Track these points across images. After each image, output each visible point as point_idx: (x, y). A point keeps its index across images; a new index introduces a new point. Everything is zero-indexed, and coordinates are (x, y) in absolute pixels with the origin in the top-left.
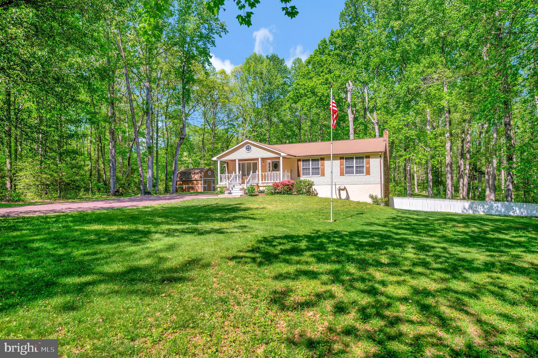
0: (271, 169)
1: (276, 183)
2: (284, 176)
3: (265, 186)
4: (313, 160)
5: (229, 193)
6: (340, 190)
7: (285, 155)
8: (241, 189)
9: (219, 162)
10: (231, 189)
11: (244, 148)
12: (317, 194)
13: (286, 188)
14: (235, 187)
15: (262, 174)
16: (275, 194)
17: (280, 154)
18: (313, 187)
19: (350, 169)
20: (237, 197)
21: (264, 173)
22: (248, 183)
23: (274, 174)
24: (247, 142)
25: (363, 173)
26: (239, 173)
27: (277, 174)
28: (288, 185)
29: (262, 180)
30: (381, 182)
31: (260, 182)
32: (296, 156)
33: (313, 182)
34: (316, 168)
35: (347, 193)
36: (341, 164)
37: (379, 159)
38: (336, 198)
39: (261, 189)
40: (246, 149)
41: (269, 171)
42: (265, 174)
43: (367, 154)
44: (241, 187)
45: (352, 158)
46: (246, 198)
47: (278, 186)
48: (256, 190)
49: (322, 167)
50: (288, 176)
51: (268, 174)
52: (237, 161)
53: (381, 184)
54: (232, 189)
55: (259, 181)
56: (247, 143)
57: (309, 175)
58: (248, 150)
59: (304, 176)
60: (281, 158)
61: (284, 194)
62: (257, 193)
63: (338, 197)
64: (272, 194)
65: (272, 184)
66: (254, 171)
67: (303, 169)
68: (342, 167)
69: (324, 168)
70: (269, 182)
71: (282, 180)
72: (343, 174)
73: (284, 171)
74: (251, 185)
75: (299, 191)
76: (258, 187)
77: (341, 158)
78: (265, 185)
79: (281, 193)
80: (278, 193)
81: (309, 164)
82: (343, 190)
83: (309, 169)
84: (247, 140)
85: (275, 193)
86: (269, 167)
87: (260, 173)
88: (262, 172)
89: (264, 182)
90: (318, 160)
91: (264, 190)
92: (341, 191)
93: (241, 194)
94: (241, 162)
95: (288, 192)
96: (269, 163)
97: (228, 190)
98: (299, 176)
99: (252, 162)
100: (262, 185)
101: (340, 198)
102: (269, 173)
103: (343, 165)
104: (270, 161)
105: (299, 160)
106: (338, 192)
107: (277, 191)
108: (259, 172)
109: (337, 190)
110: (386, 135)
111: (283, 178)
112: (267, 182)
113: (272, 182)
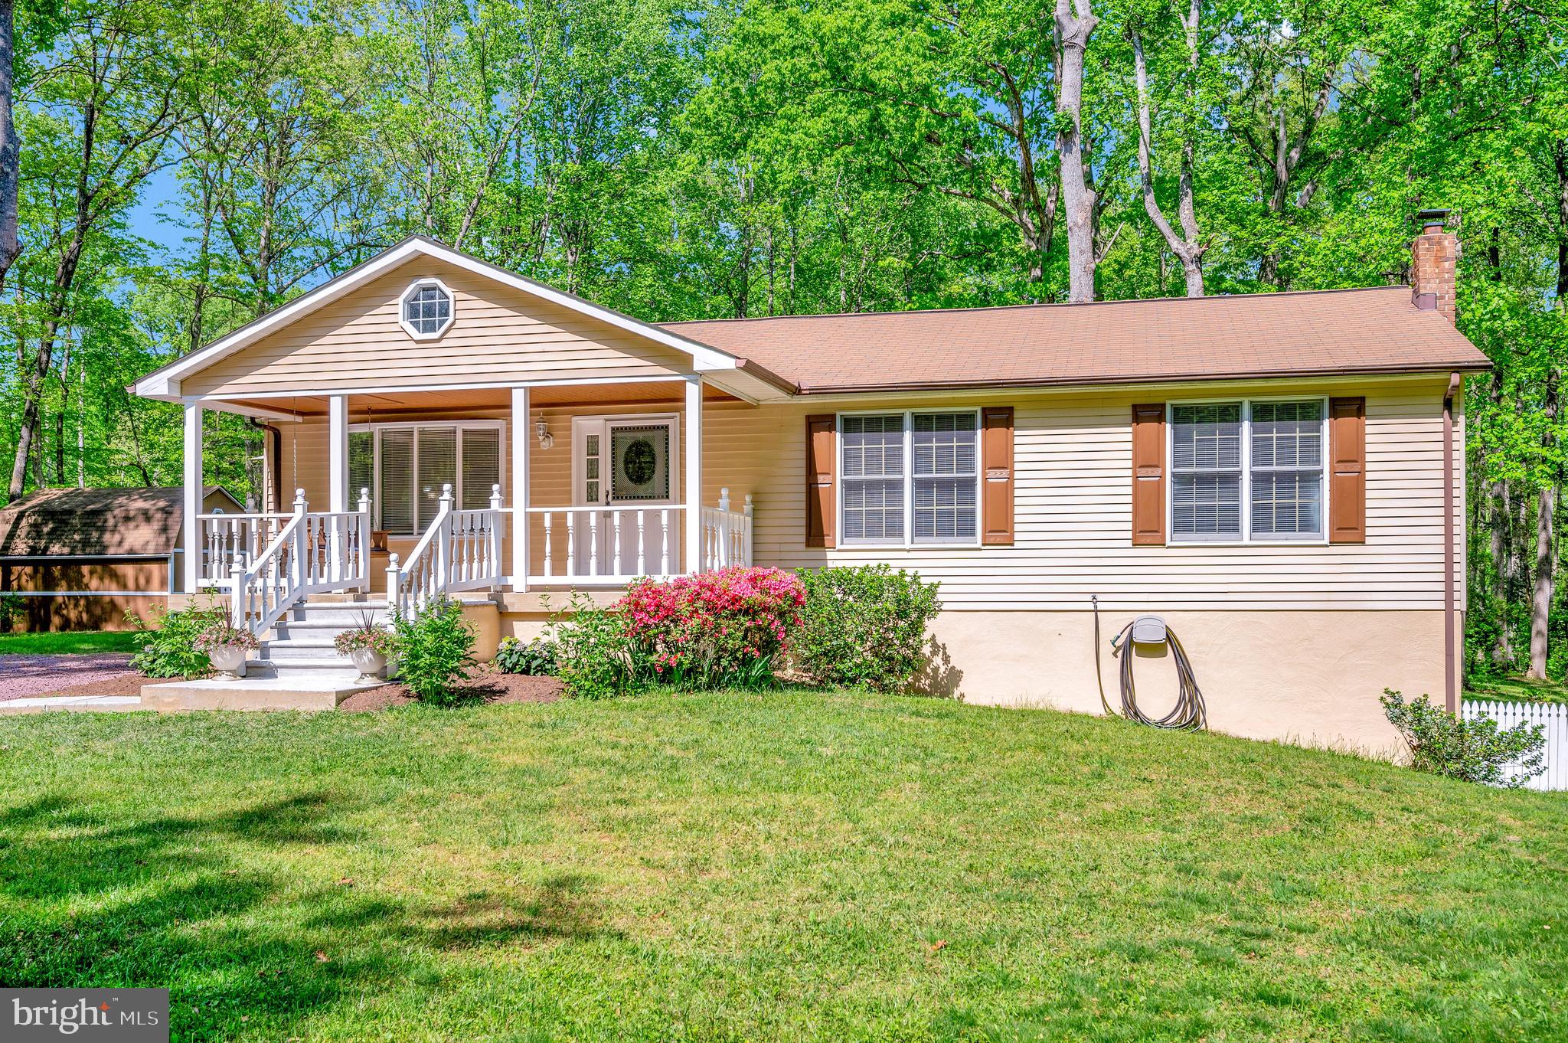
0: (605, 482)
1: (647, 587)
2: (707, 534)
3: (566, 616)
4: (923, 423)
5: (252, 671)
6: (1130, 648)
7: (729, 364)
8: (349, 642)
9: (191, 415)
10: (268, 636)
11: (399, 305)
12: (955, 676)
13: (733, 633)
14: (311, 619)
15: (534, 522)
16: (640, 687)
17: (682, 361)
18: (932, 627)
19: (1217, 500)
20: (304, 707)
21: (547, 513)
22: (409, 585)
23: (628, 517)
24: (420, 258)
25: (1308, 525)
26: (353, 506)
27: (653, 517)
28: (750, 612)
29: (535, 568)
30: (1449, 600)
31: (519, 579)
32: (797, 391)
33: (933, 589)
34: (945, 485)
35: (1186, 677)
36: (1145, 460)
37: (1437, 424)
38: (1097, 710)
39: (527, 634)
40: (413, 313)
41: (592, 498)
42: (559, 520)
43: (1349, 386)
44: (352, 619)
45: (1229, 414)
46: (386, 722)
47: (671, 615)
48: (481, 647)
49: (998, 477)
50: (734, 541)
51: (580, 517)
52: (336, 409)
53: (1449, 611)
54: (283, 632)
55: (507, 569)
56: (419, 265)
57: (895, 531)
58: (431, 327)
59: (852, 543)
60: (693, 394)
61: (716, 682)
62: (492, 676)
63: (1117, 705)
64: (616, 680)
65: (616, 598)
66: (476, 494)
67: (850, 487)
68: (1149, 477)
69: (1008, 489)
70: (593, 579)
71: (692, 565)
72: (1159, 530)
73: (709, 499)
74: (445, 606)
75: (831, 655)
76: (504, 616)
77: (1145, 412)
78: (561, 602)
79: (691, 672)
80: (666, 676)
81: (896, 457)
82: (1152, 650)
83: (895, 486)
84: (417, 245)
85: (645, 672)
86: (593, 470)
87: (519, 509)
88: (534, 498)
89: (548, 579)
90: (965, 422)
91: (551, 648)
92: (1141, 665)
93: (348, 681)
94: (377, 428)
95: (746, 662)
96: (593, 444)
97: (234, 640)
98: (815, 535)
99: (461, 426)
100: (535, 604)
101: (1130, 705)
102: (593, 511)
103: (1158, 464)
104: (594, 425)
105: (818, 422)
106: (1112, 666)
107: (660, 655)
108: (508, 501)
109: (1106, 649)
110: (1439, 259)
111: (703, 556)
112: (571, 579)
113: (617, 578)
